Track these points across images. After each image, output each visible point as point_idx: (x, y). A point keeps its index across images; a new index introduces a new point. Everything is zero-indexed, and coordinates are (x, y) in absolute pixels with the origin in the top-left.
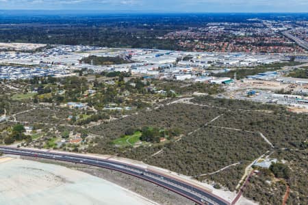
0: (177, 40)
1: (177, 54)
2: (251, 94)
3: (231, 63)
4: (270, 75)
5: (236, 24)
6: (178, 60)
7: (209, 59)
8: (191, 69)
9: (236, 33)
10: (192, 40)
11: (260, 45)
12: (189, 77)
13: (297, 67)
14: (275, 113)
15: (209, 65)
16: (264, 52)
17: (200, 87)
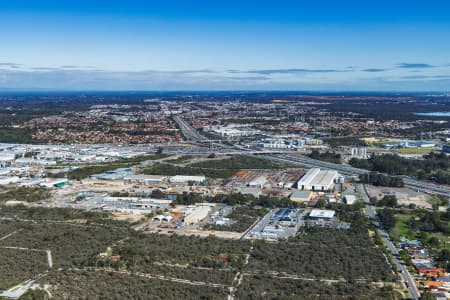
0: (35, 130)
1: (22, 149)
2: (80, 199)
3: (84, 158)
4: (121, 172)
5: (127, 106)
6: (17, 157)
7: (58, 155)
8: (27, 168)
9: (118, 119)
10: (55, 129)
11: (135, 134)
12: (15, 179)
13: (160, 161)
14: (88, 223)
15: (55, 163)
16: (133, 143)
17: (22, 193)
